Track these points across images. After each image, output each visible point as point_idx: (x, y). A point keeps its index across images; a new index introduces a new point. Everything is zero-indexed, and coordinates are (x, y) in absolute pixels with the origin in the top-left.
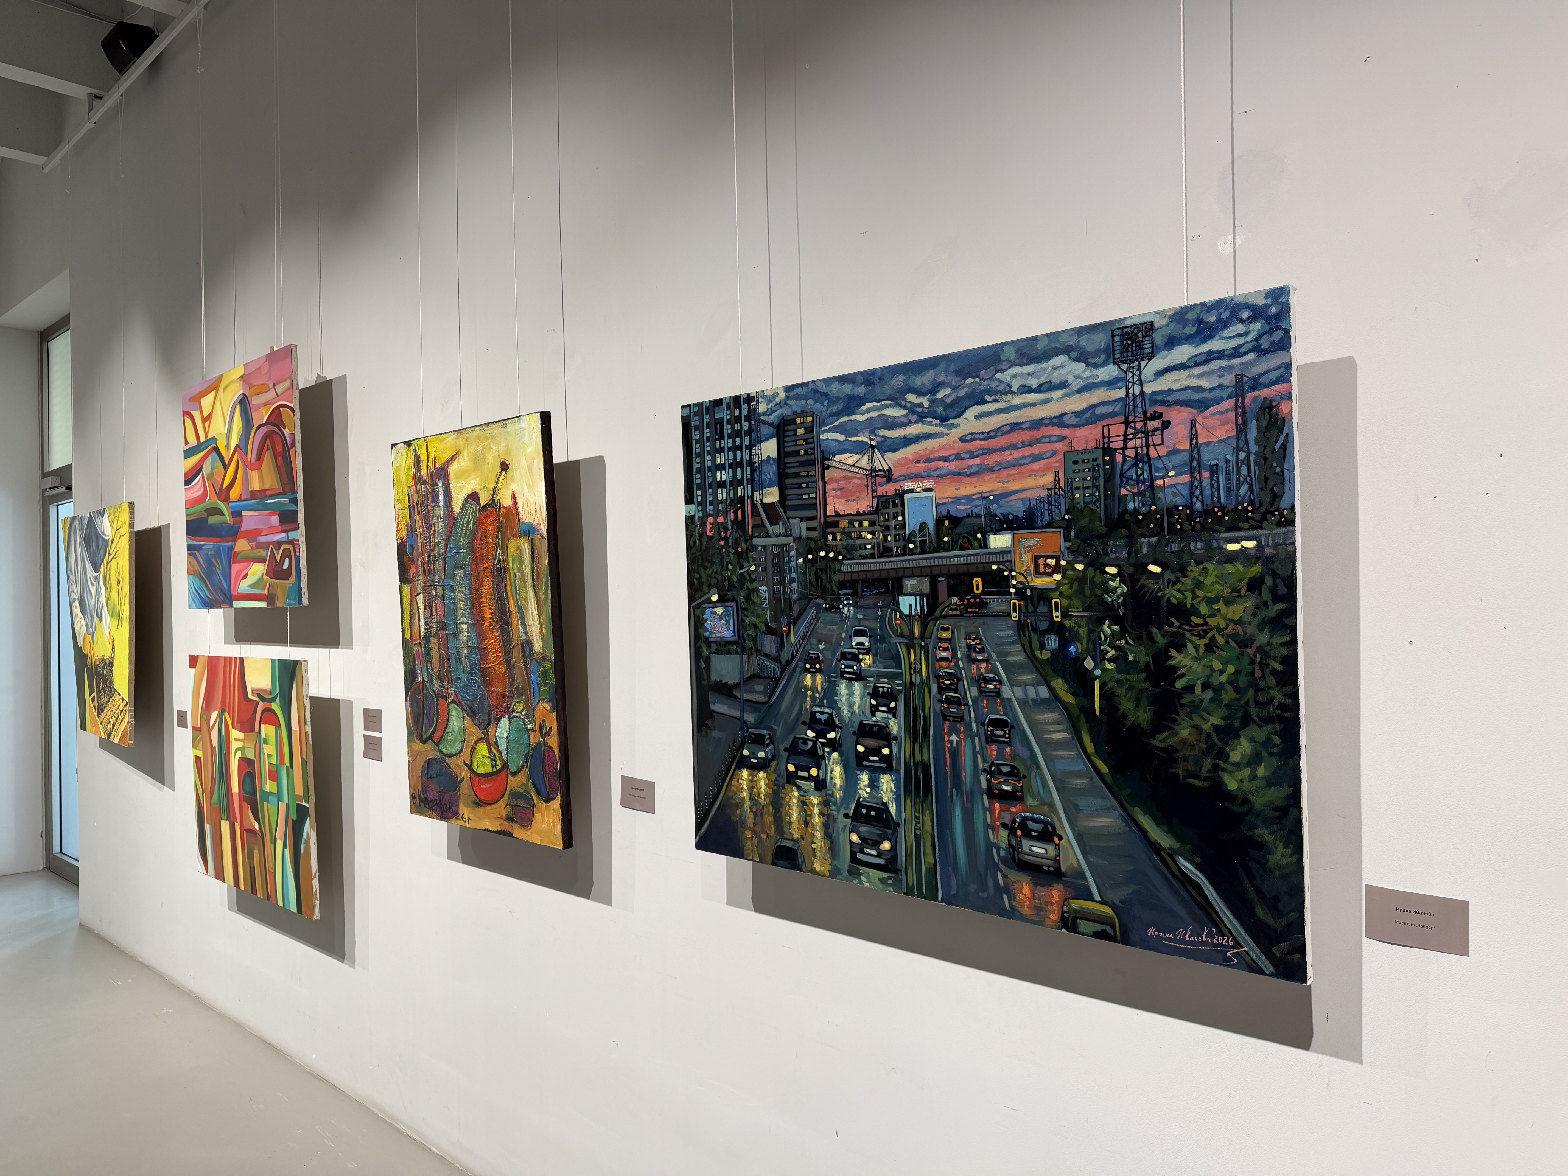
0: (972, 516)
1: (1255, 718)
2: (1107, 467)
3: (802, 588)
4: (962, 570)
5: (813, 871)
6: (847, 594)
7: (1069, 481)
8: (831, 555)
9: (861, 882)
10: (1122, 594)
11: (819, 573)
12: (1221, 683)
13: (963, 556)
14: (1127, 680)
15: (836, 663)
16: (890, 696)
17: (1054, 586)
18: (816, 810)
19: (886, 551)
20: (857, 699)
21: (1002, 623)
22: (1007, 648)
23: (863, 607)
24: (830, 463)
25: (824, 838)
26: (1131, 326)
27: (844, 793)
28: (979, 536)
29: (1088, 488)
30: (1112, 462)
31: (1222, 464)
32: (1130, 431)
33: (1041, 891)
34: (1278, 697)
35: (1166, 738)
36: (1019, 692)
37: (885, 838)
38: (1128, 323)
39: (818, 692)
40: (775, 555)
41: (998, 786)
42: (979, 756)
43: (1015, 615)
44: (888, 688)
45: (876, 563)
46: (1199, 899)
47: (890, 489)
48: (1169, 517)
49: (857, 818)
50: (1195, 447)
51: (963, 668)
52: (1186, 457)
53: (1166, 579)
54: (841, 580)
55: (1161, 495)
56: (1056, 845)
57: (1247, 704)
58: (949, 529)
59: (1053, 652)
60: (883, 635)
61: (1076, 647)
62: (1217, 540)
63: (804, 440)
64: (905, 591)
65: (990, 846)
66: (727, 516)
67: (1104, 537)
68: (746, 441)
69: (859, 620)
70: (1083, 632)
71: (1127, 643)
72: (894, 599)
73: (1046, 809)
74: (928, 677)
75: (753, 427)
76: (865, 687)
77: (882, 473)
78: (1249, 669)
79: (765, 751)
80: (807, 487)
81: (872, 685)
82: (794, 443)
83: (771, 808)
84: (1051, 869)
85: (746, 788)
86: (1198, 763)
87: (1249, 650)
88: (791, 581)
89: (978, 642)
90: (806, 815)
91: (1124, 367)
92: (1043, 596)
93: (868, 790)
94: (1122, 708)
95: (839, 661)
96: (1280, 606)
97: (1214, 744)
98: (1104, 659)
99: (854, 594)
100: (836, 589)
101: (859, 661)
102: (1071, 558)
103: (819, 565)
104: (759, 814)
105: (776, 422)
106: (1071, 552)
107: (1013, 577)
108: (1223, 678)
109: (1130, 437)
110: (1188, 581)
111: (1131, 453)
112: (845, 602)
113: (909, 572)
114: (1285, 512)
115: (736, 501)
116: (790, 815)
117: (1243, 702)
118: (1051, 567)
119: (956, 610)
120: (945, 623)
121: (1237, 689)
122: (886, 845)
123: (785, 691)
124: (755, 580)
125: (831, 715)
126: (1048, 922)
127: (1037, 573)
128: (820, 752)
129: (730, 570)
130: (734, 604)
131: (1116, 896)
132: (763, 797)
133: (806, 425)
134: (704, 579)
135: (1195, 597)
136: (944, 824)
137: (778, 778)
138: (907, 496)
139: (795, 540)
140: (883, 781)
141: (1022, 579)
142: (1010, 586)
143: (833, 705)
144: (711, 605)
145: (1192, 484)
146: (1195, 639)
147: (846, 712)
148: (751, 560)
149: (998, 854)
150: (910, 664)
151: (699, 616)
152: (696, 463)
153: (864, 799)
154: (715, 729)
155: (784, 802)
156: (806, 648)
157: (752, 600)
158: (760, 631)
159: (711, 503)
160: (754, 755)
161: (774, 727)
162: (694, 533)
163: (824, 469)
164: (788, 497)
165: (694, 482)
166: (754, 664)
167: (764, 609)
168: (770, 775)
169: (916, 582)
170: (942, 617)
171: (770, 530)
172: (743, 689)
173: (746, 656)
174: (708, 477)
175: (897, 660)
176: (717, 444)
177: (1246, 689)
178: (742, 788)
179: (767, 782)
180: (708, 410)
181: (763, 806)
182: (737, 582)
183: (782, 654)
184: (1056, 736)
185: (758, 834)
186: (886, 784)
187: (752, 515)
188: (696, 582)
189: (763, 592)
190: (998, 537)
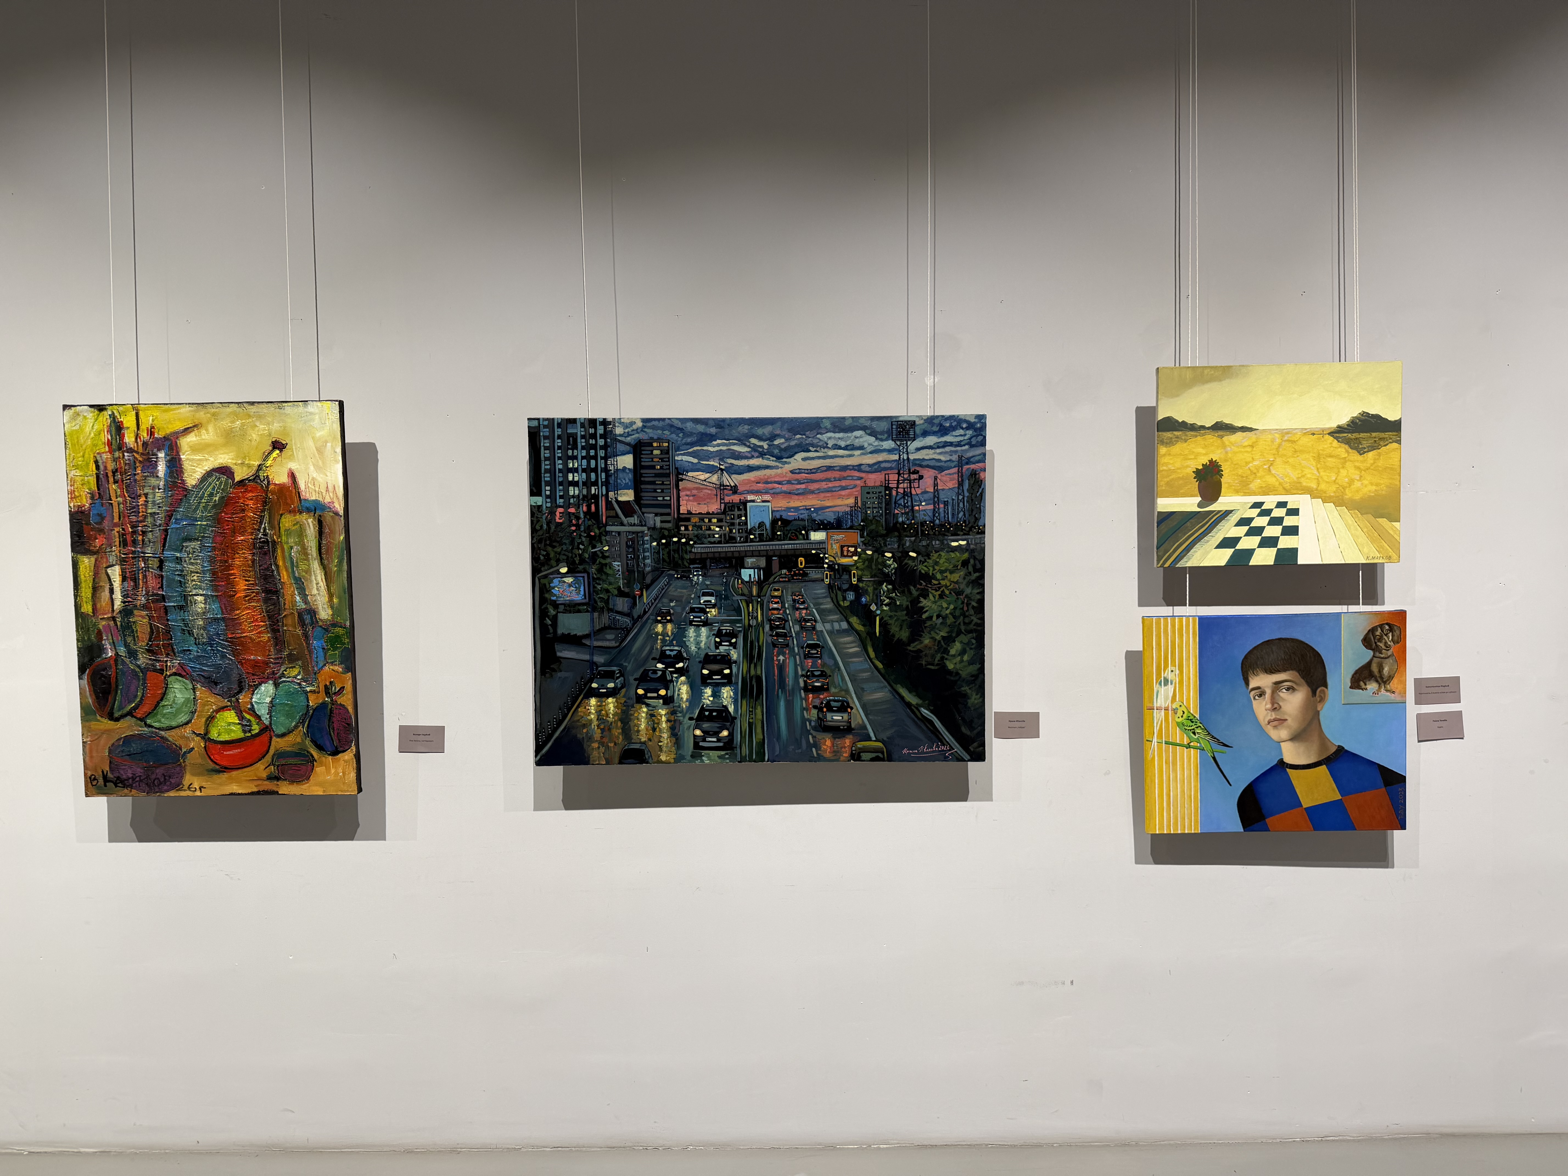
0: (799, 520)
1: (963, 631)
2: (887, 497)
3: (656, 563)
4: (790, 553)
5: (660, 762)
6: (696, 568)
7: (864, 504)
8: (683, 540)
9: (702, 761)
10: (895, 569)
11: (672, 552)
12: (947, 614)
13: (791, 544)
14: (895, 615)
15: (685, 615)
16: (733, 634)
17: (853, 563)
18: (664, 719)
19: (731, 539)
20: (703, 639)
21: (817, 585)
22: (821, 601)
23: (710, 576)
24: (684, 477)
25: (670, 737)
26: (902, 421)
27: (690, 704)
28: (803, 532)
29: (875, 508)
30: (890, 495)
31: (950, 501)
32: (901, 478)
33: (839, 742)
34: (975, 620)
35: (917, 645)
36: (828, 626)
37: (722, 729)
38: (901, 419)
39: (668, 636)
40: (629, 540)
41: (811, 684)
42: (799, 668)
43: (827, 580)
44: (730, 630)
45: (723, 547)
46: (932, 728)
47: (736, 498)
48: (921, 527)
49: (701, 718)
50: (936, 491)
51: (789, 614)
52: (932, 496)
53: (919, 560)
54: (692, 557)
55: (917, 515)
56: (849, 713)
57: (960, 624)
58: (781, 527)
59: (851, 602)
60: (727, 595)
61: (866, 598)
62: (947, 540)
63: (660, 459)
64: (746, 565)
65: (804, 720)
66: (579, 508)
67: (884, 536)
68: (602, 453)
69: (707, 585)
71: (896, 595)
72: (737, 570)
73: (843, 693)
74: (763, 621)
75: (609, 444)
76: (711, 630)
77: (730, 488)
78: (961, 606)
79: (614, 682)
80: (662, 492)
81: (717, 628)
82: (651, 460)
83: (619, 724)
84: (845, 727)
85: (593, 711)
86: (933, 657)
87: (961, 597)
88: (644, 558)
89: (801, 597)
90: (654, 724)
91: (898, 443)
92: (846, 569)
93: (711, 699)
94: (892, 631)
95: (689, 613)
96: (977, 574)
97: (942, 646)
98: (882, 604)
99: (704, 567)
100: (687, 565)
101: (706, 613)
102: (864, 547)
103: (671, 547)
104: (606, 729)
105: (633, 443)
106: (864, 544)
107: (826, 558)
108: (948, 612)
109: (900, 482)
110: (930, 561)
111: (901, 490)
112: (695, 573)
113: (749, 554)
114: (981, 527)
115: (589, 497)
116: (638, 726)
117: (957, 623)
118: (851, 552)
119: (785, 578)
120: (776, 586)
121: (954, 617)
122: (725, 733)
123: (636, 637)
124: (608, 557)
125: (680, 651)
126: (842, 759)
127: (843, 555)
128: (669, 678)
129: (581, 549)
130: (586, 575)
131: (884, 736)
132: (611, 716)
133: (662, 448)
134: (552, 555)
135: (934, 569)
136: (771, 713)
137: (628, 701)
138: (749, 504)
139: (649, 529)
140: (724, 691)
141: (832, 559)
142: (824, 563)
143: (683, 644)
144: (559, 576)
145: (934, 510)
146: (933, 592)
147: (693, 648)
148: (604, 542)
149: (810, 724)
150: (749, 613)
151: (545, 585)
152: (545, 465)
153: (707, 705)
154: (561, 671)
155: (632, 717)
156: (658, 605)
157: (604, 572)
158: (613, 595)
159: (561, 497)
160: (603, 686)
161: (624, 664)
162: (541, 519)
163: (678, 480)
164: (643, 498)
165: (543, 479)
166: (605, 619)
167: (617, 578)
168: (619, 699)
169: (755, 560)
170: (774, 582)
171: (625, 520)
172: (593, 638)
173: (597, 614)
174: (559, 477)
175: (738, 611)
176: (570, 453)
177: (959, 617)
178: (590, 713)
179: (616, 704)
180: (559, 425)
181: (611, 723)
182: (588, 558)
183: (634, 611)
184: (851, 650)
185: (605, 744)
186: (727, 693)
187: (607, 509)
188: (542, 558)
189: (616, 566)
190: (816, 533)
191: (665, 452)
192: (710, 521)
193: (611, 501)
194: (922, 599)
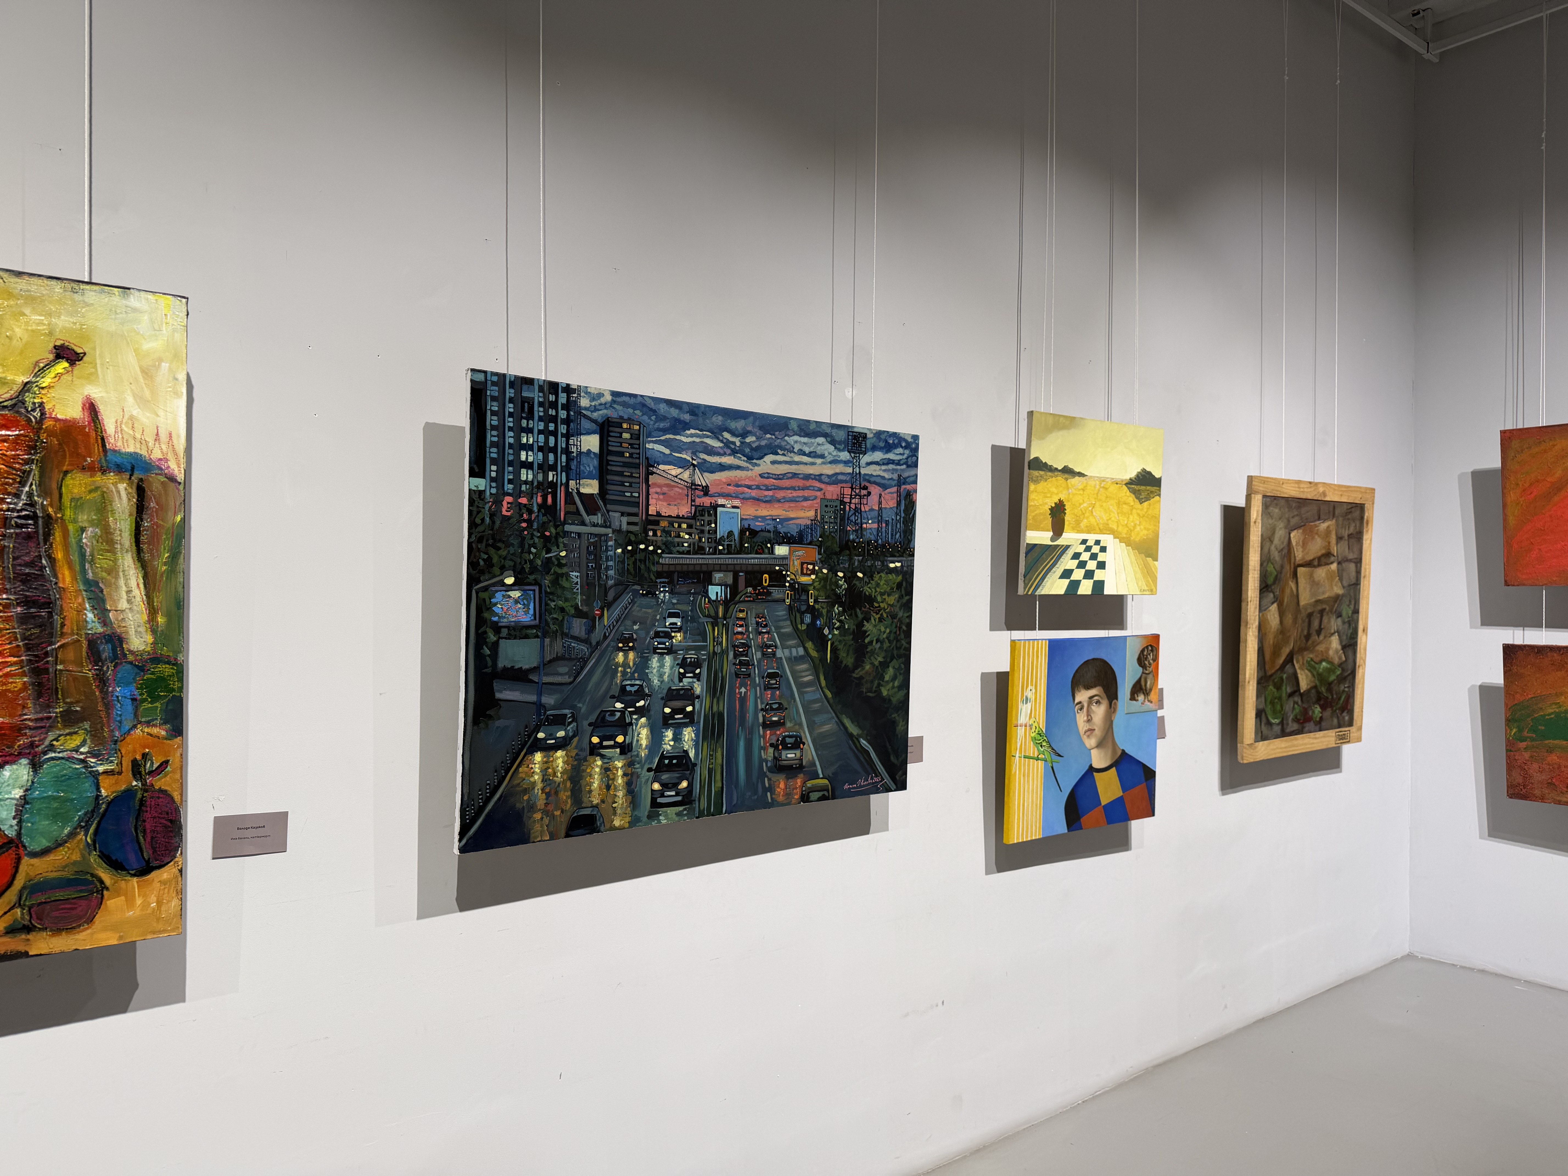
0: (764, 531)
1: (896, 655)
2: (843, 512)
3: (619, 576)
4: (756, 568)
5: (613, 828)
6: (663, 582)
7: (822, 517)
8: (651, 548)
9: (659, 822)
10: (846, 589)
11: (638, 563)
12: (884, 638)
13: (757, 558)
14: (844, 640)
15: (649, 641)
16: (697, 664)
17: (811, 583)
18: (620, 773)
19: (700, 550)
20: (667, 669)
21: (779, 606)
22: (782, 624)
23: (677, 593)
24: (655, 470)
25: (627, 795)
26: (857, 433)
27: (649, 751)
28: (769, 545)
29: (832, 523)
30: (844, 510)
31: (890, 521)
32: (853, 493)
33: (791, 782)
34: (906, 645)
35: (860, 671)
36: (787, 652)
37: (681, 779)
38: (856, 430)
39: (629, 667)
40: (590, 544)
41: (769, 719)
42: (759, 700)
43: (788, 600)
44: (695, 658)
45: (692, 558)
46: (867, 759)
47: (707, 501)
48: (867, 546)
49: (660, 769)
51: (753, 639)
52: (877, 514)
53: (866, 581)
54: (659, 570)
55: (865, 533)
56: (801, 749)
57: (893, 648)
58: (748, 538)
59: (808, 625)
60: (694, 616)
61: (820, 621)
62: (886, 561)
63: (630, 444)
64: (714, 581)
65: (761, 760)
66: (532, 498)
67: (838, 554)
68: (563, 429)
69: (674, 604)
70: (824, 611)
71: (845, 618)
72: (704, 587)
73: (797, 727)
74: (727, 647)
75: (572, 418)
76: (675, 659)
77: (701, 488)
78: (895, 630)
79: (565, 730)
80: (630, 486)
81: (681, 657)
82: (619, 444)
83: (568, 784)
84: (798, 766)
85: (537, 770)
86: (872, 683)
87: (895, 620)
88: (608, 568)
89: (764, 620)
90: (608, 780)
91: (853, 455)
92: (804, 588)
93: (672, 743)
94: (840, 657)
95: (653, 639)
96: (907, 597)
97: (879, 672)
98: (834, 628)
99: (671, 583)
100: (653, 578)
101: (671, 638)
102: (821, 565)
103: (638, 556)
104: (553, 792)
105: (600, 420)
106: (822, 562)
107: (788, 576)
108: (885, 636)
109: (853, 497)
110: (873, 583)
111: (853, 506)
112: (662, 589)
113: (717, 567)
114: (912, 549)
115: (546, 485)
116: (590, 784)
117: (891, 648)
118: (810, 570)
119: (750, 597)
120: (741, 606)
121: (890, 641)
122: (684, 784)
123: (594, 670)
124: (565, 565)
126: (794, 801)
127: (803, 574)
128: (628, 721)
129: (532, 553)
130: (537, 588)
131: (829, 772)
132: (559, 775)
133: (632, 431)
134: (495, 559)
135: (876, 591)
136: (731, 755)
137: (580, 753)
138: (719, 509)
139: (614, 531)
140: (685, 733)
141: (793, 577)
142: (786, 581)
143: (645, 677)
144: (504, 588)
145: (878, 529)
146: (874, 614)
147: (656, 681)
148: (561, 545)
149: (767, 765)
150: (714, 638)
151: (484, 600)
152: (492, 436)
153: (668, 752)
154: (499, 719)
155: (584, 774)
156: (620, 629)
157: (559, 584)
158: (568, 614)
159: (510, 481)
160: (551, 736)
161: (578, 705)
162: (482, 510)
163: (649, 473)
164: (610, 492)
165: (488, 456)
166: (558, 647)
167: (575, 593)
168: (570, 751)
169: (722, 575)
170: (740, 602)
171: (587, 519)
172: (542, 673)
173: (548, 640)
174: (508, 454)
175: (703, 636)
176: (524, 423)
177: (893, 641)
178: (533, 773)
179: (566, 759)
180: (512, 384)
181: (559, 784)
182: (541, 566)
183: (593, 635)
184: (806, 679)
185: (550, 814)
186: (688, 734)
187: (566, 503)
188: (482, 563)
189: (574, 577)
190: (780, 547)
191: (636, 436)
192: (680, 526)
193: (571, 493)
194: (865, 623)
